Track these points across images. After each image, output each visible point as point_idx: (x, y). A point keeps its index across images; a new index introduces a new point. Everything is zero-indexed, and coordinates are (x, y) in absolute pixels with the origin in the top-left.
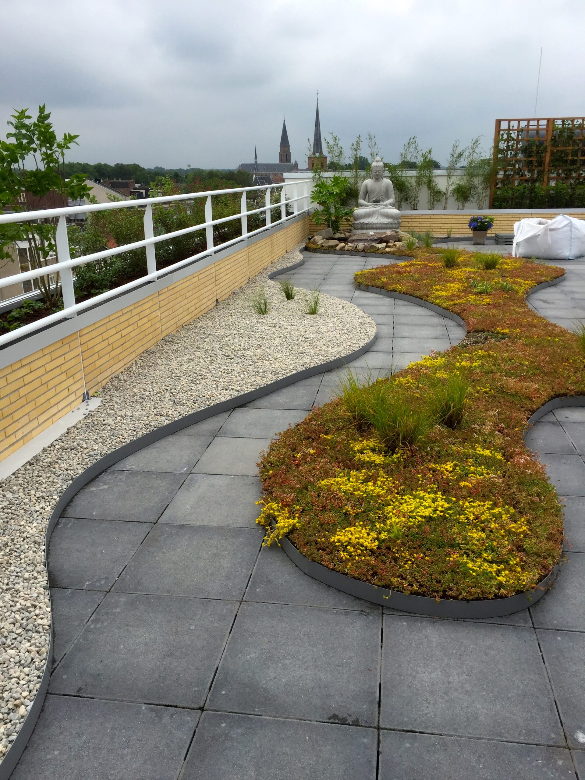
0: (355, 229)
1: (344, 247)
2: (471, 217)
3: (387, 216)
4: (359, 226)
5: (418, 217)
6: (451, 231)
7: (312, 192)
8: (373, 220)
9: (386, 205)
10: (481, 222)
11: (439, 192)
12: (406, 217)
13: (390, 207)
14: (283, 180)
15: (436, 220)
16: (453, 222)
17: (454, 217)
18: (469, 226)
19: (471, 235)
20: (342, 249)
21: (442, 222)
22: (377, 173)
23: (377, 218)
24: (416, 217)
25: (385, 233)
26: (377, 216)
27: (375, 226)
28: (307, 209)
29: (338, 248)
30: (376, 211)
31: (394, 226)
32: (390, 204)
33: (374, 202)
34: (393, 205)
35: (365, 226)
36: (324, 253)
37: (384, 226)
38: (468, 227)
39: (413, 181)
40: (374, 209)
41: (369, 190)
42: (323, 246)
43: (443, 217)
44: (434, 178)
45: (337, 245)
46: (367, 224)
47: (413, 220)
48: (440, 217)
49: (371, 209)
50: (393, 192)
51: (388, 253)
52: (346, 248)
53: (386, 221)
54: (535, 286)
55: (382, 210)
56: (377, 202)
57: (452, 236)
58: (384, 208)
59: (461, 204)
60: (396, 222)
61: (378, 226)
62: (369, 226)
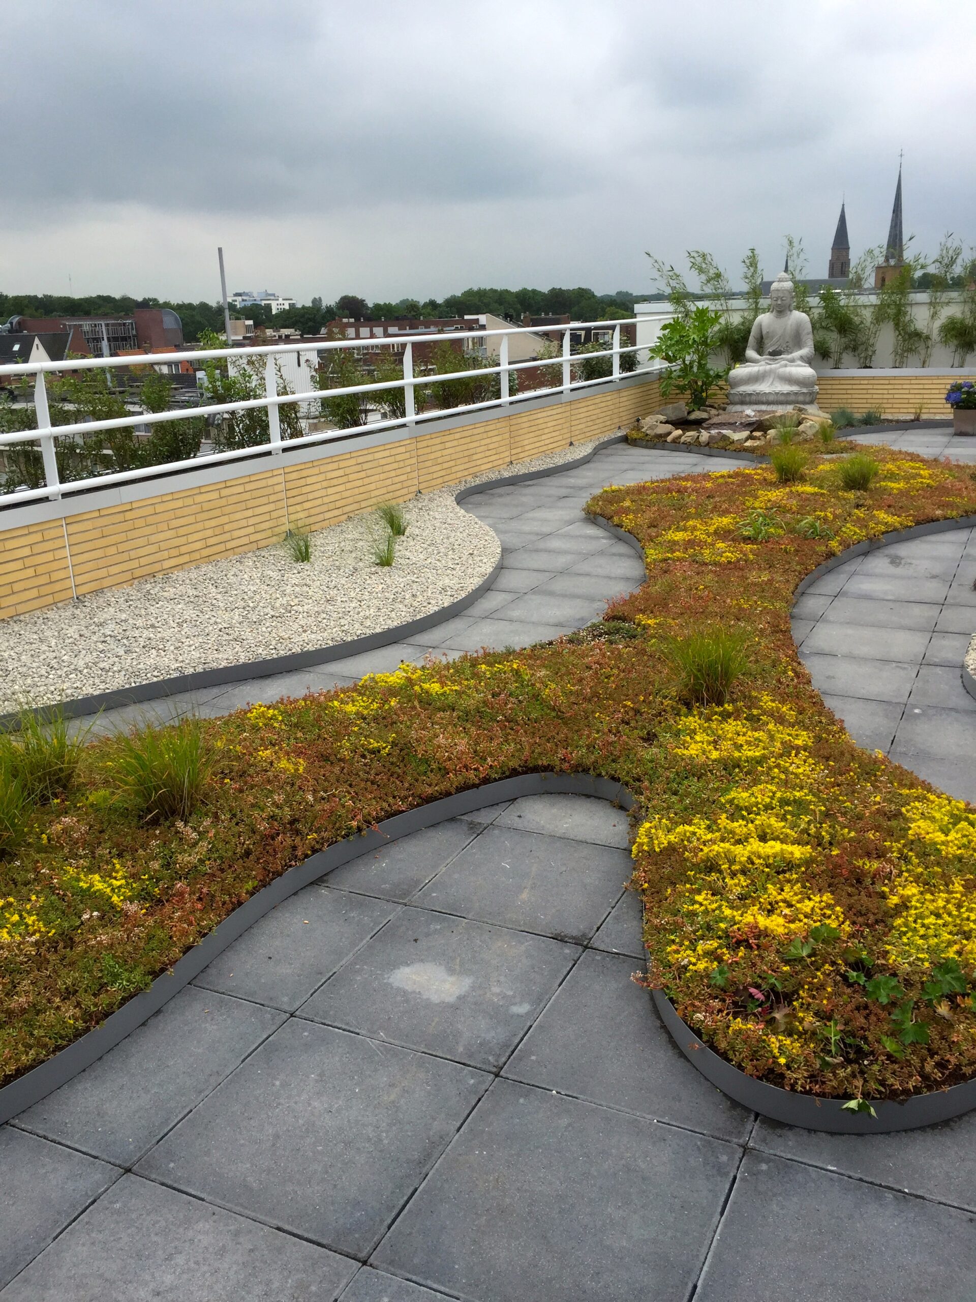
0: (732, 403)
1: (680, 437)
2: (952, 382)
3: (790, 380)
4: (737, 399)
5: (866, 382)
6: (921, 409)
7: (659, 338)
8: (764, 387)
9: (793, 361)
10: (968, 393)
11: (917, 335)
12: (842, 382)
13: (800, 363)
15: (900, 387)
16: (933, 391)
17: (935, 381)
18: (947, 399)
19: (951, 417)
20: (676, 441)
21: (912, 391)
22: (779, 302)
23: (772, 384)
24: (862, 382)
26: (771, 380)
27: (764, 399)
29: (669, 439)
30: (771, 371)
31: (801, 398)
32: (802, 358)
33: (771, 354)
35: (747, 399)
37: (782, 398)
38: (944, 401)
39: (867, 315)
40: (768, 367)
41: (764, 332)
42: (647, 435)
43: (913, 382)
44: (908, 309)
46: (750, 395)
47: (854, 387)
48: (908, 382)
49: (762, 368)
50: (811, 336)
52: (683, 439)
53: (786, 388)
55: (782, 370)
56: (775, 354)
57: (924, 417)
58: (786, 366)
59: (957, 357)
60: (805, 390)
61: (771, 398)
62: (754, 398)
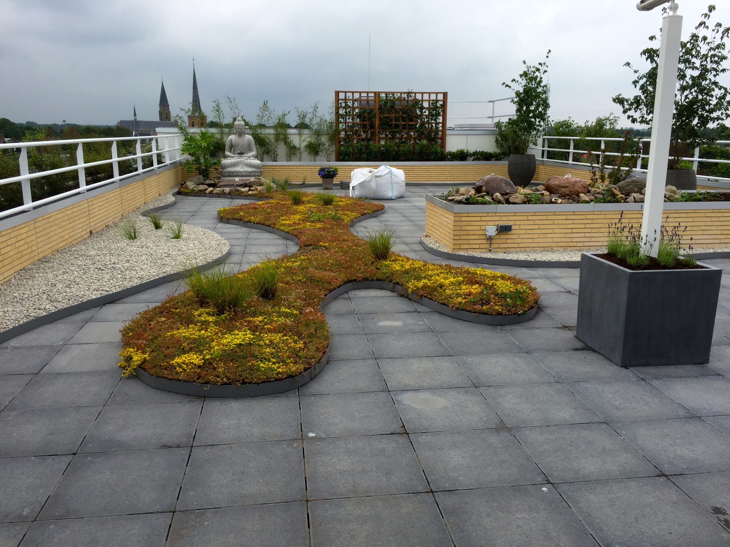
0: (223, 176)
1: (213, 191)
2: (319, 168)
3: (250, 166)
4: (226, 174)
5: (278, 168)
6: (305, 179)
7: (183, 145)
8: (239, 169)
9: (249, 157)
10: (328, 171)
11: (294, 147)
12: (268, 167)
13: (252, 158)
14: (156, 134)
15: (293, 170)
16: (307, 172)
17: (307, 168)
18: (319, 174)
19: (322, 182)
20: (211, 192)
21: (298, 172)
22: (240, 130)
23: (242, 167)
24: (277, 167)
25: (249, 180)
26: (241, 166)
27: (240, 174)
28: (179, 159)
29: (207, 192)
30: (241, 161)
31: (257, 174)
32: (253, 156)
33: (239, 154)
34: (256, 157)
35: (232, 174)
36: (195, 196)
37: (248, 174)
38: (318, 176)
39: (272, 138)
40: (239, 160)
41: (233, 144)
42: (194, 190)
43: (298, 168)
44: (289, 136)
45: (207, 189)
46: (233, 172)
47: (274, 170)
48: (296, 168)
49: (236, 160)
50: (255, 146)
51: (251, 195)
52: (215, 192)
53: (250, 169)
54: (360, 217)
55: (246, 161)
56: (241, 154)
57: (306, 183)
58: (247, 159)
59: (313, 157)
60: (258, 170)
61: (243, 174)
62: (235, 174)
